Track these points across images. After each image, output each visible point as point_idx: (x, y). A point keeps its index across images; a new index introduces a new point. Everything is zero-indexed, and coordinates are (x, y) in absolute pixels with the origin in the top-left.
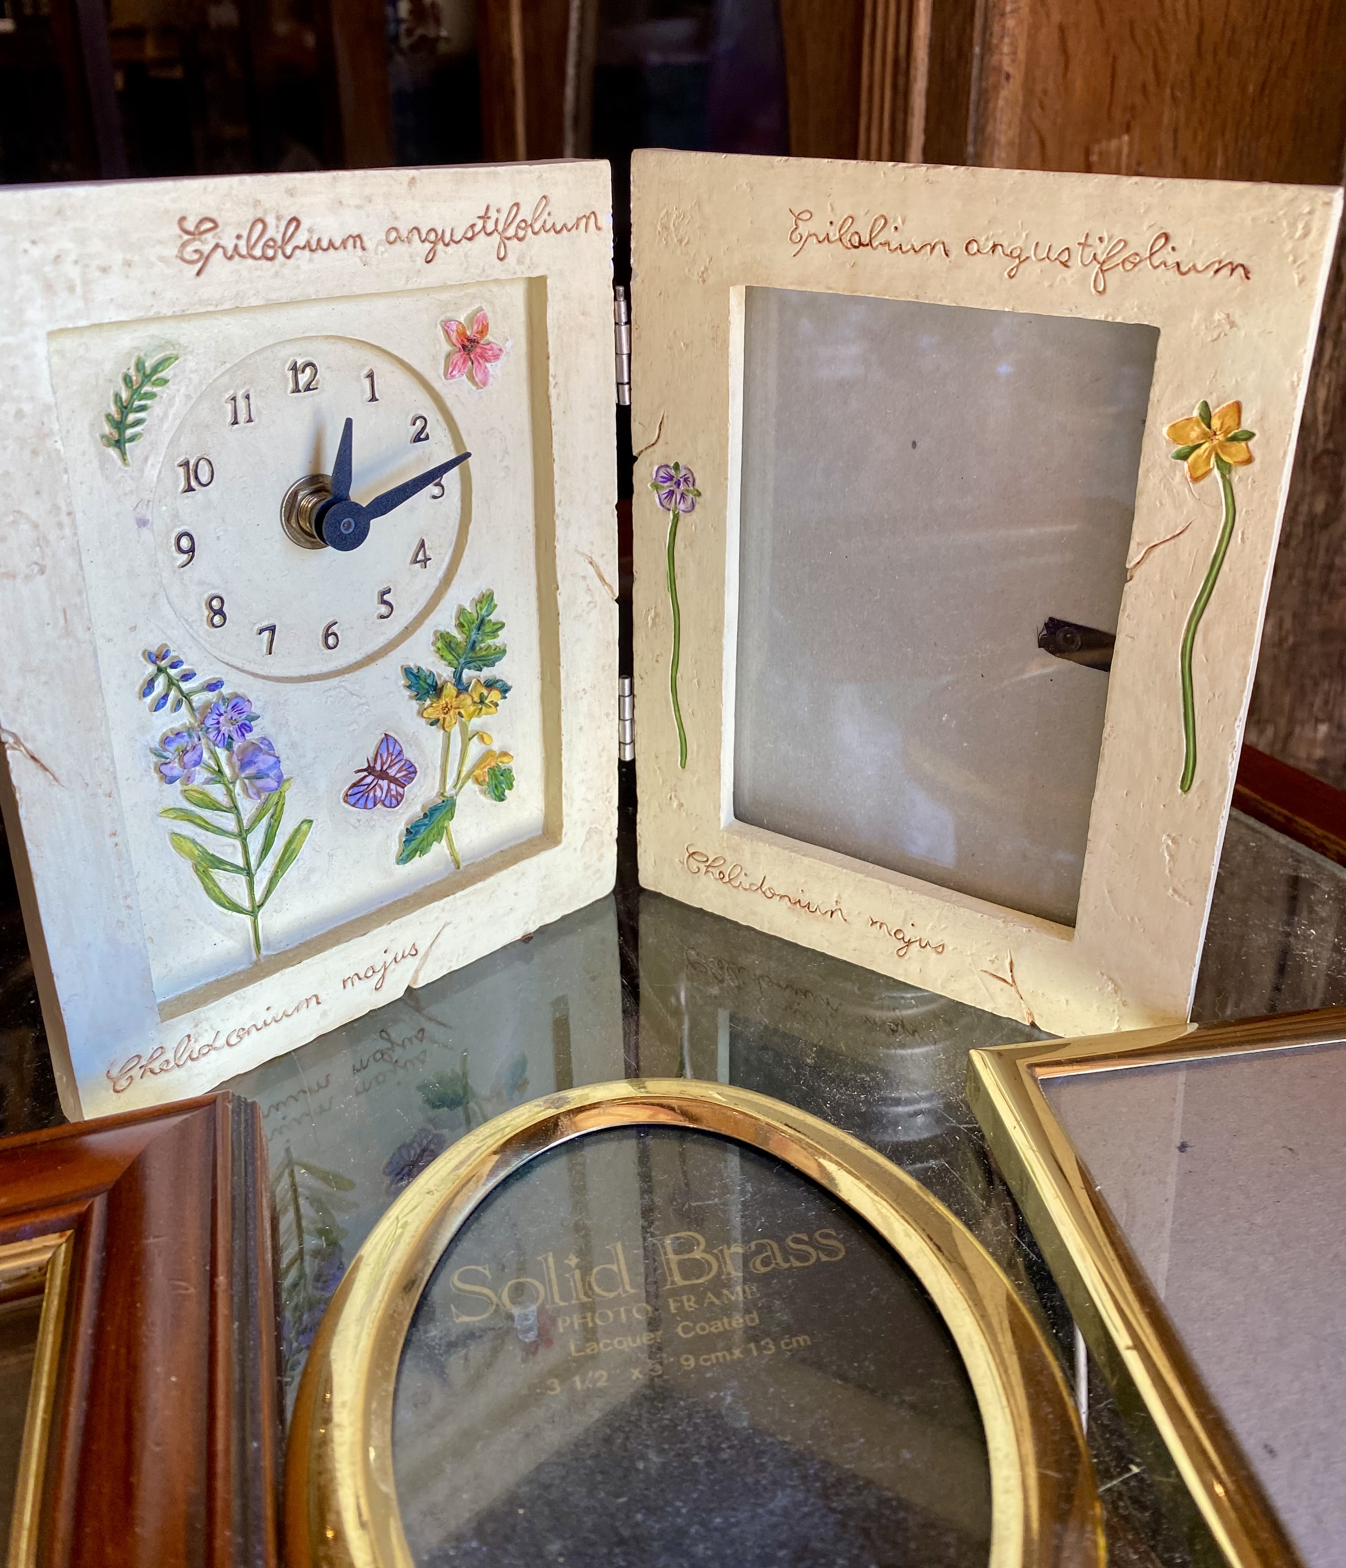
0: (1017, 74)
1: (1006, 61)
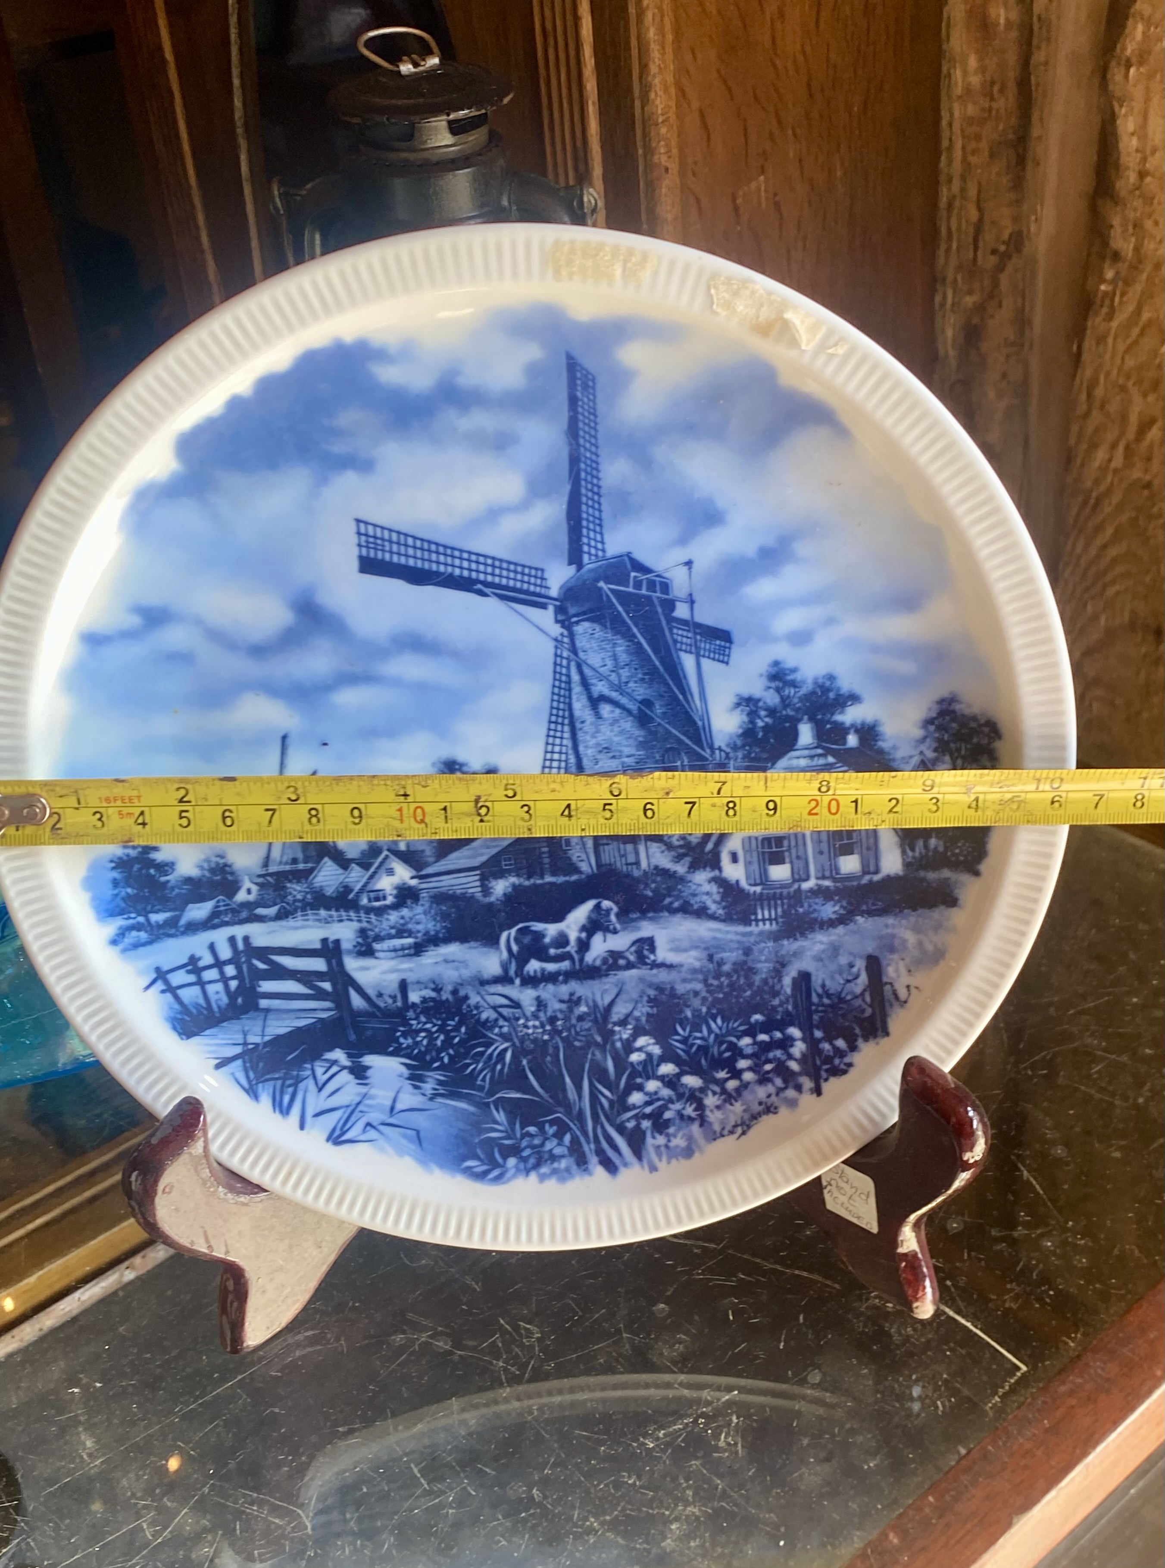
0: (674, 167)
1: (664, 158)
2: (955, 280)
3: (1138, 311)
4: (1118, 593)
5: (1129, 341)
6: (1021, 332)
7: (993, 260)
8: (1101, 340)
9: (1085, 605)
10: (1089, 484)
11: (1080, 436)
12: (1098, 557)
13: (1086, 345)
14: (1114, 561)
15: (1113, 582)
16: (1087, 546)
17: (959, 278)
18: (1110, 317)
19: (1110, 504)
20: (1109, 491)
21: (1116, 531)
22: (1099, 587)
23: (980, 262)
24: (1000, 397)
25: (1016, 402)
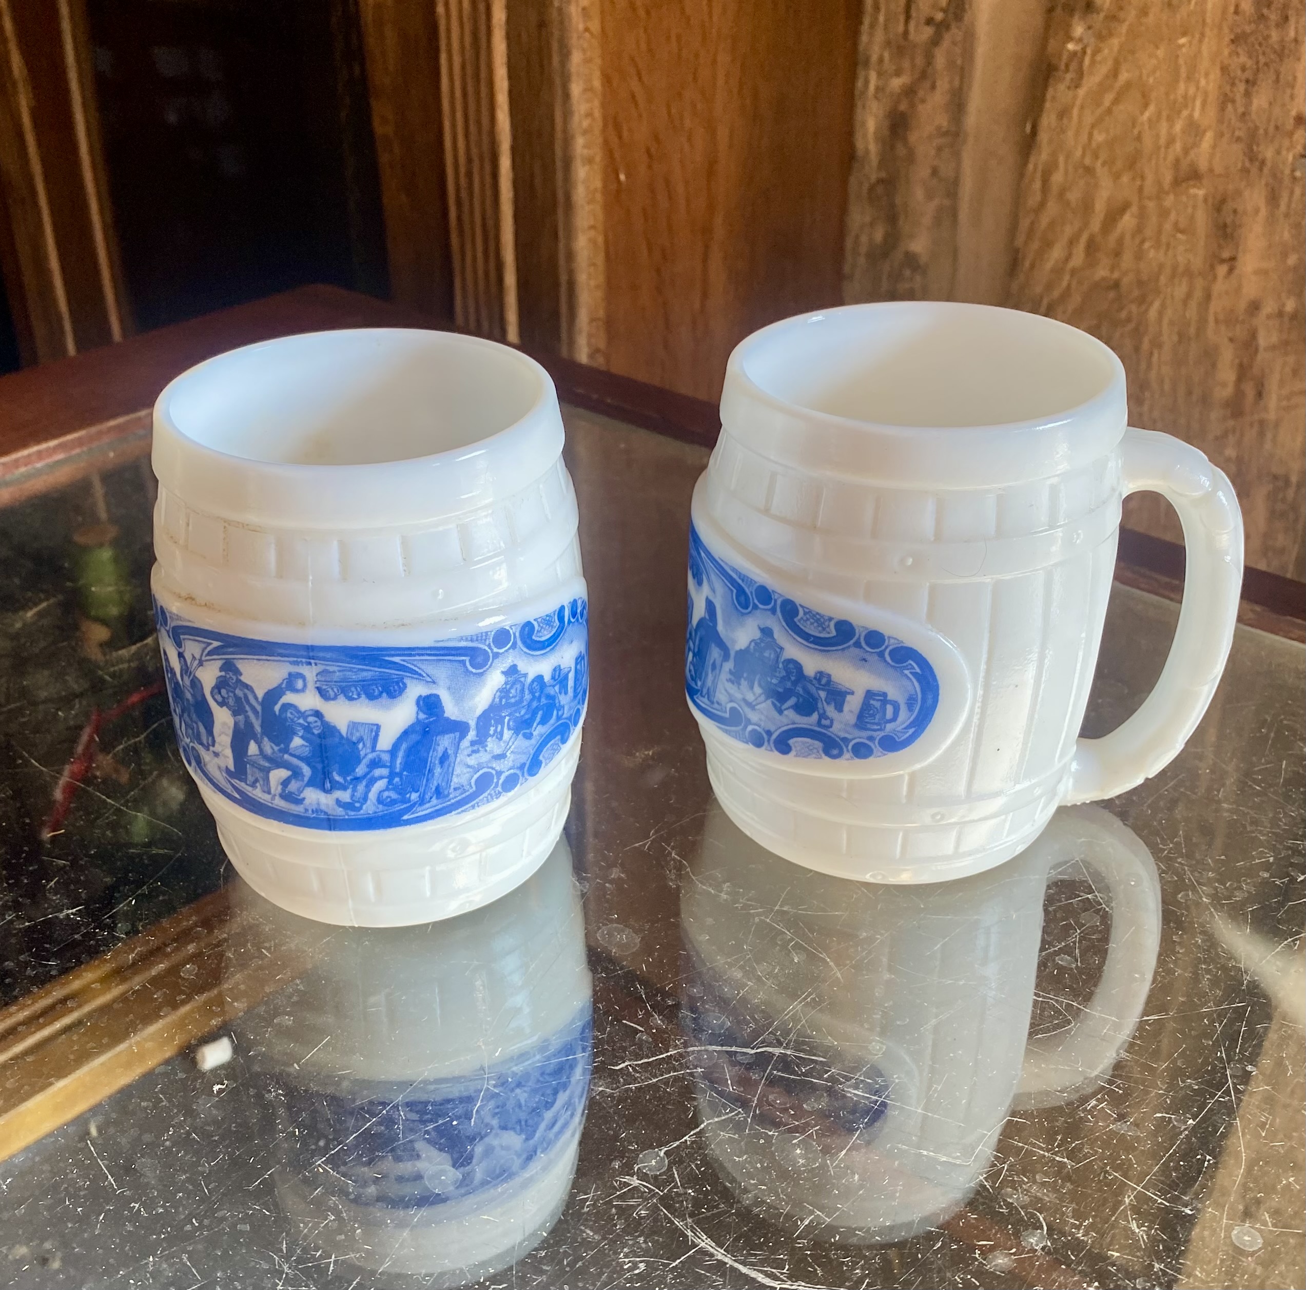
2: (881, 60)
3: (1115, 73)
5: (1099, 111)
7: (928, 31)
8: (1063, 113)
11: (1030, 233)
13: (1044, 121)
17: (886, 55)
18: (1076, 84)
20: (1064, 298)
23: (912, 36)
24: (930, 197)
25: (947, 202)
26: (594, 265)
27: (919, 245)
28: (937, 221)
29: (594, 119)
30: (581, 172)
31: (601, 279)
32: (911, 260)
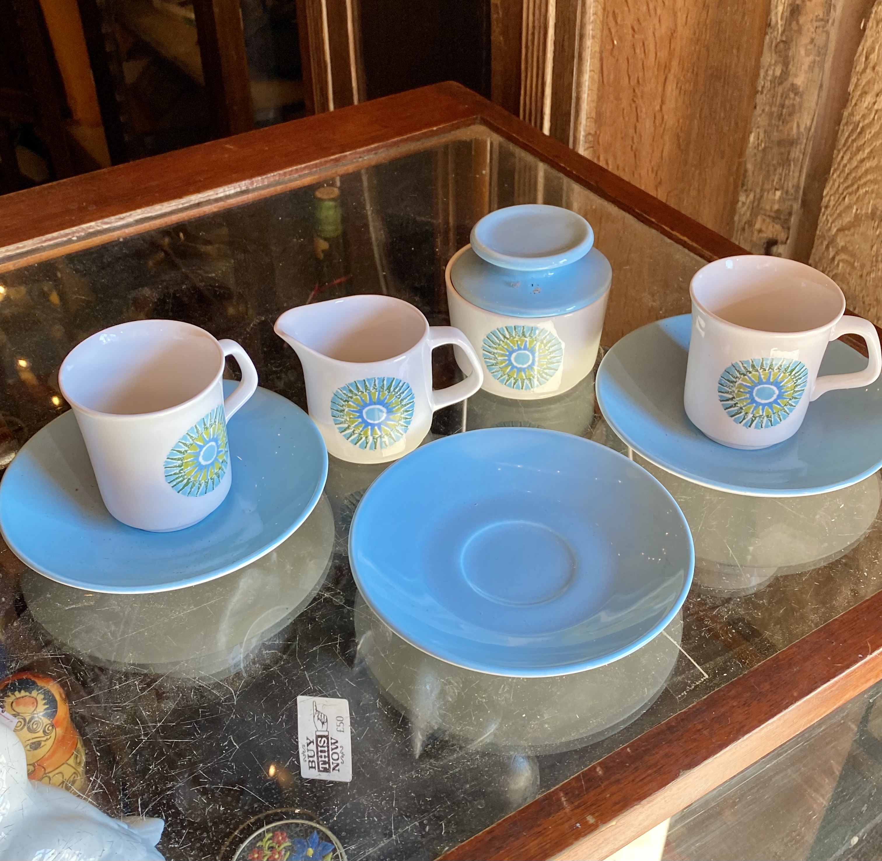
4: (867, 192)
6: (828, 13)
9: (844, 198)
10: (857, 118)
11: (856, 85)
12: (857, 167)
13: (870, 24)
14: (867, 172)
15: (865, 184)
16: (851, 159)
19: (870, 133)
20: (871, 124)
21: (871, 152)
22: (856, 186)
24: (807, 55)
25: (818, 59)
26: (592, 90)
27: (800, 81)
28: (811, 68)
29: (598, 16)
30: (589, 43)
31: (595, 97)
32: (794, 88)
